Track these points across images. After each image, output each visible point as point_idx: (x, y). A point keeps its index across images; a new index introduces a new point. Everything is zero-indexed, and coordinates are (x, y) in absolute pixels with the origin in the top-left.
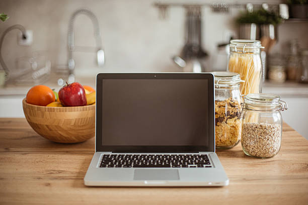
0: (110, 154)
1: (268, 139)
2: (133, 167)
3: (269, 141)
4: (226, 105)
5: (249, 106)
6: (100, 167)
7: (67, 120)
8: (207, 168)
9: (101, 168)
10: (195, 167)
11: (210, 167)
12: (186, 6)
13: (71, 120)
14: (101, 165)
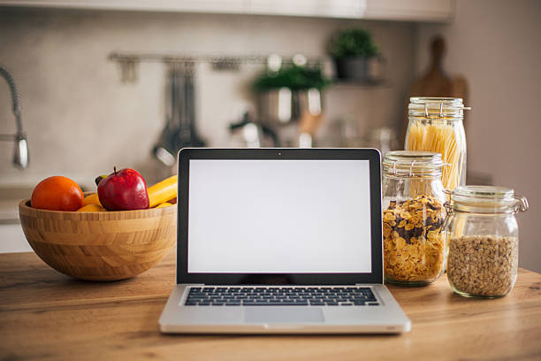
0: (203, 286)
1: (502, 264)
2: (244, 305)
3: (503, 267)
4: (424, 207)
5: (459, 206)
6: (186, 304)
7: (121, 234)
8: (371, 307)
9: (187, 307)
10: (350, 305)
11: (377, 304)
12: (167, 60)
13: (128, 234)
14: (187, 301)
